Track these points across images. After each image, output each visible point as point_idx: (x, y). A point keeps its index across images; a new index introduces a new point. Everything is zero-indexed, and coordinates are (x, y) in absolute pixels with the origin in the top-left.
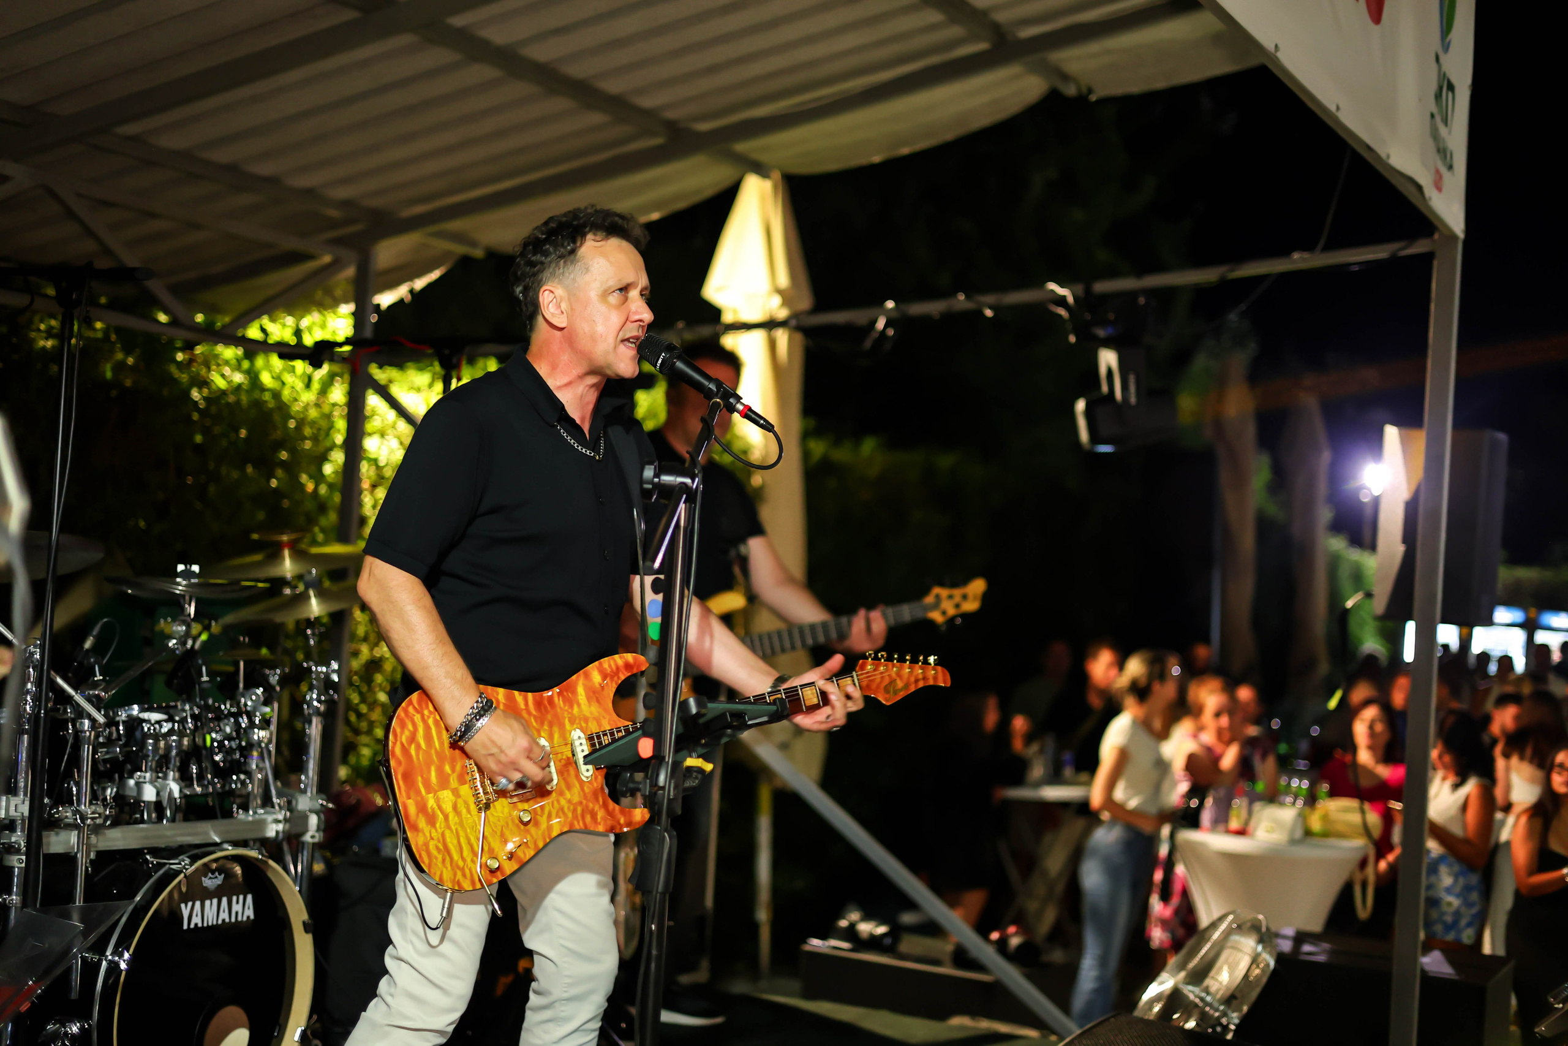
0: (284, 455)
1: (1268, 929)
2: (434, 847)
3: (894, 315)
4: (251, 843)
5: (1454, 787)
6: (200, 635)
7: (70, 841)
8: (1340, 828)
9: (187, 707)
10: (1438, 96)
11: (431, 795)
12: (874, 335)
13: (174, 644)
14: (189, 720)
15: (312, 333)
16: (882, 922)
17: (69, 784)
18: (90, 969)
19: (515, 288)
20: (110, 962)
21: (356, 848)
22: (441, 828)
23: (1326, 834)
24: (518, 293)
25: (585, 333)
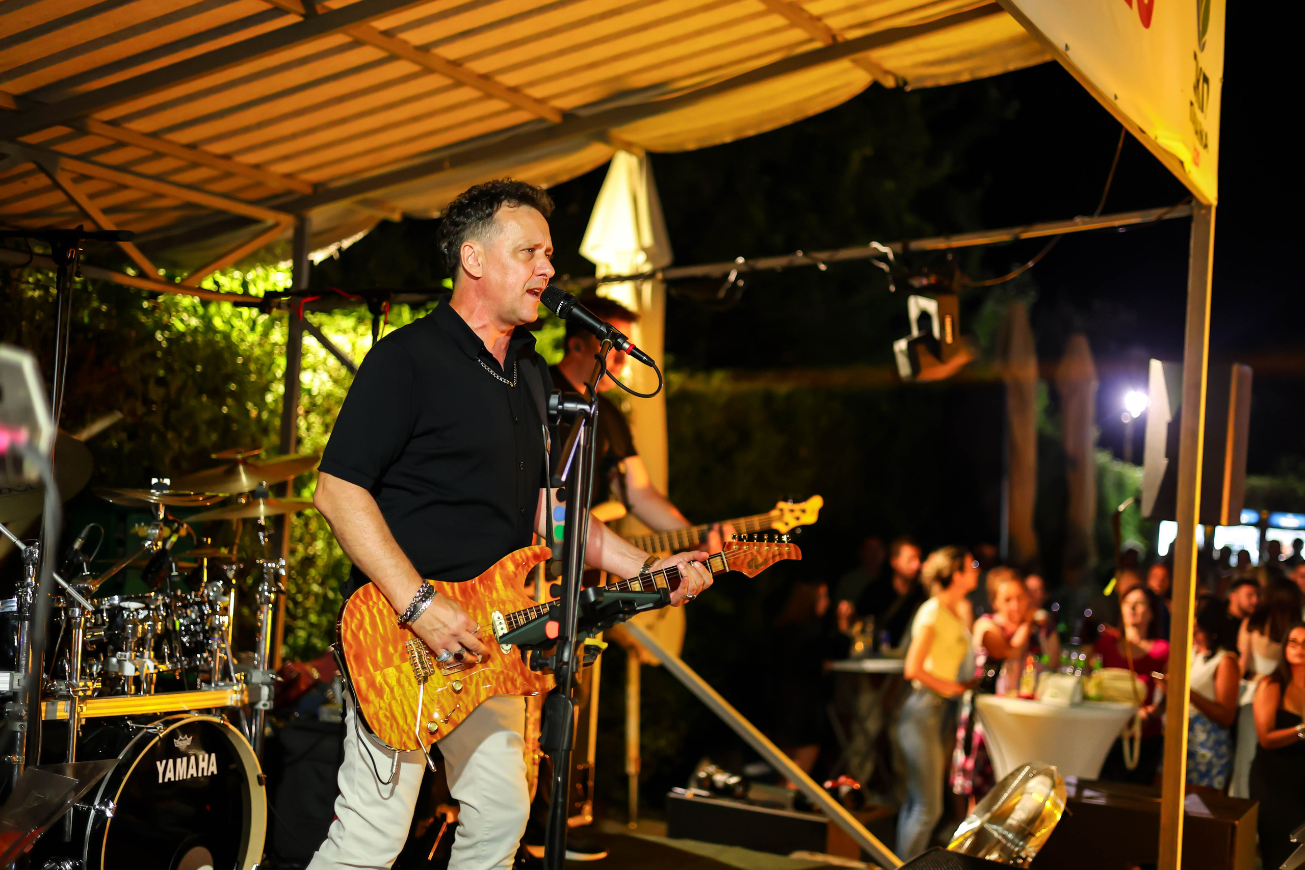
0: (233, 387)
2: (383, 715)
3: (744, 268)
4: (214, 711)
5: (1206, 659)
6: (170, 537)
8: (1111, 693)
9: (160, 597)
10: (1196, 87)
11: (378, 672)
12: (727, 286)
13: (149, 545)
14: (162, 608)
15: (257, 285)
16: (733, 773)
17: (62, 662)
18: (81, 817)
19: (441, 244)
20: (98, 811)
21: (297, 714)
22: (388, 699)
23: (1100, 699)
24: (443, 248)
25: (497, 283)
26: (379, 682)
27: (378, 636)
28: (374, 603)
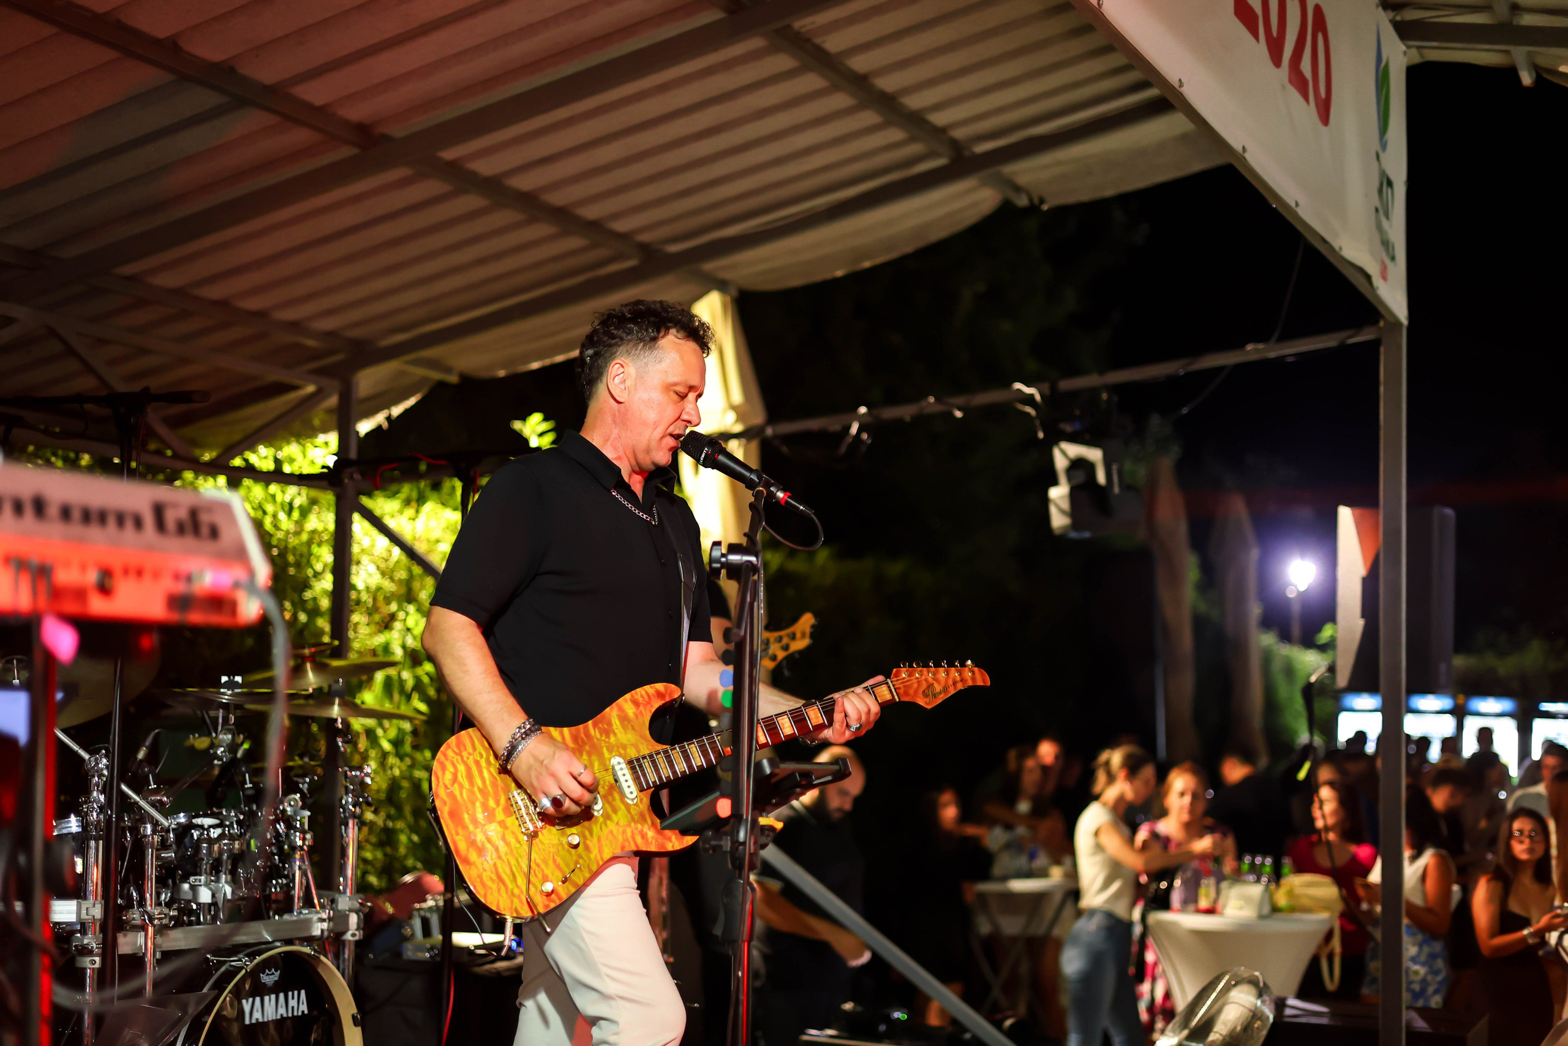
1: (1265, 984)
3: (868, 419)
4: (302, 941)
5: (1411, 859)
7: (137, 941)
8: (1305, 902)
9: (233, 814)
10: (1380, 191)
11: (478, 830)
12: (849, 440)
13: (222, 752)
14: (235, 826)
17: (129, 890)
22: (492, 860)
23: (1292, 909)
26: (480, 841)
27: (476, 789)
28: (470, 754)
